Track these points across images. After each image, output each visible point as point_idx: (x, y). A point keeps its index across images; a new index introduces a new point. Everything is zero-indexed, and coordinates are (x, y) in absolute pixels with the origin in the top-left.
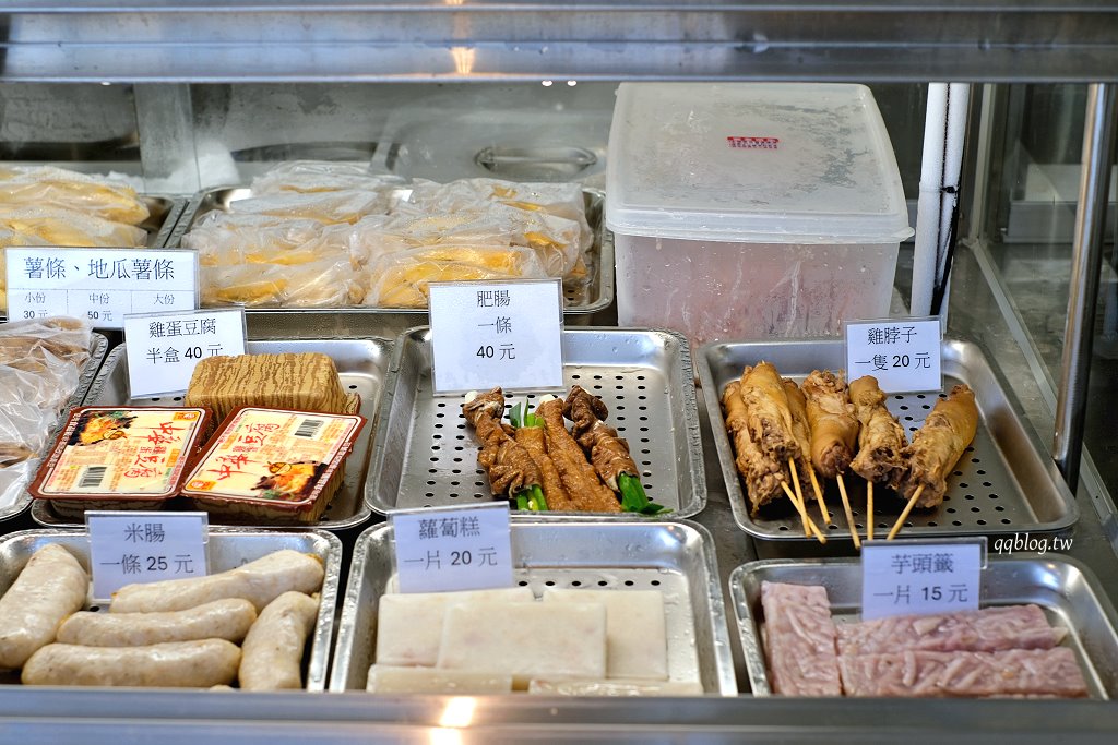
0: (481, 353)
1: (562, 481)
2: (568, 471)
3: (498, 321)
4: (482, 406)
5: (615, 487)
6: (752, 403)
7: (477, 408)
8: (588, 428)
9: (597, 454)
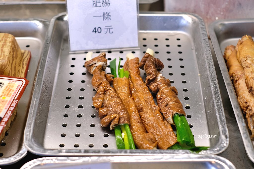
0: (95, 31)
1: (140, 116)
2: (144, 110)
3: (104, 14)
4: (95, 64)
5: (172, 122)
6: (247, 67)
7: (92, 65)
8: (154, 80)
9: (160, 99)
